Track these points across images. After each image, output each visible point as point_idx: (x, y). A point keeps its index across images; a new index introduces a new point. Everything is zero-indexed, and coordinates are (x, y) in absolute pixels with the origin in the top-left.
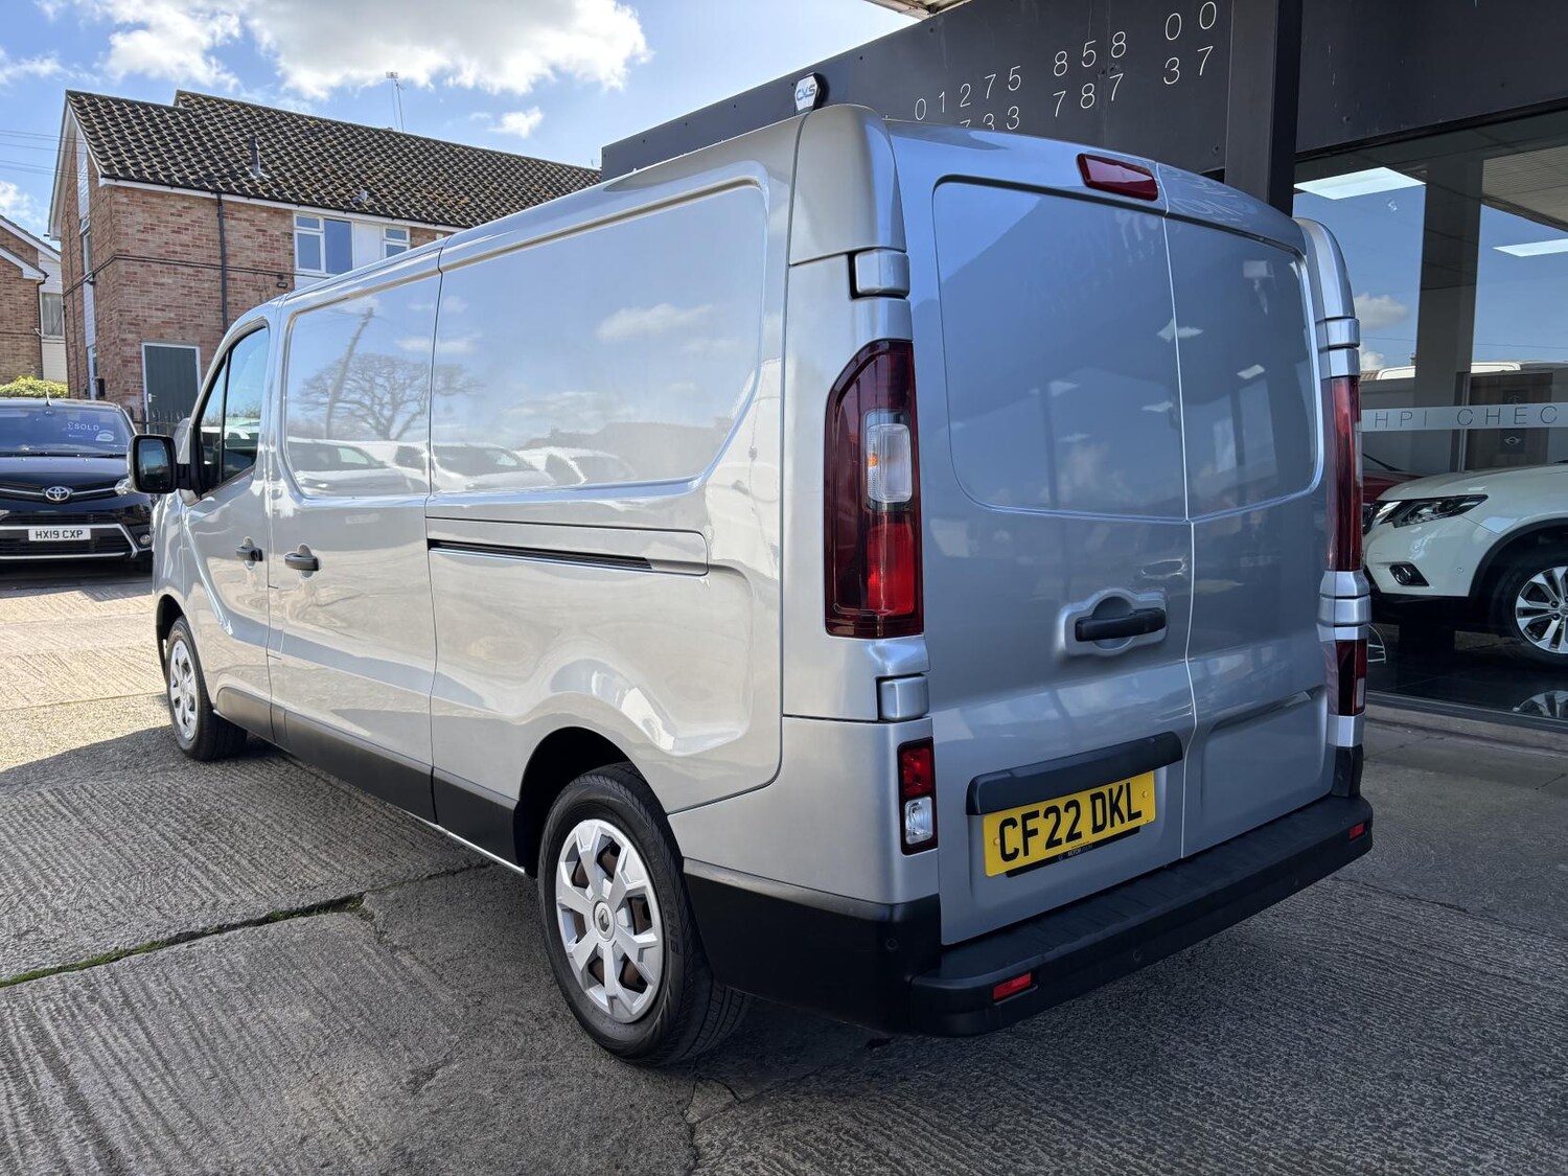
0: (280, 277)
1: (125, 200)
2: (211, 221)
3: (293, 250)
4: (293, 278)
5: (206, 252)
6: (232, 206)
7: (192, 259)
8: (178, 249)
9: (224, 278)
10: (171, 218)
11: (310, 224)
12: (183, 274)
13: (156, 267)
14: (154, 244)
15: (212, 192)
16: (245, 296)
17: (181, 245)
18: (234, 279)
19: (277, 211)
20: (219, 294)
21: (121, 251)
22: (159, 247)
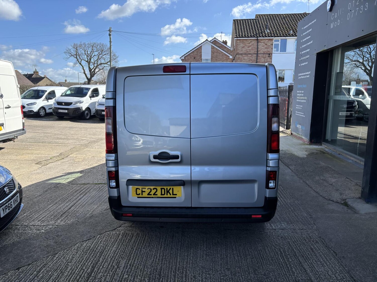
0: (269, 54)
1: (239, 42)
2: (256, 44)
3: (272, 48)
4: (272, 54)
5: (254, 51)
6: (260, 40)
7: (251, 53)
8: (249, 51)
9: (257, 56)
10: (248, 44)
11: (277, 41)
12: (249, 56)
13: (244, 55)
14: (244, 51)
15: (256, 37)
16: (261, 60)
17: (249, 50)
18: (259, 56)
19: (270, 39)
20: (256, 60)
21: (237, 53)
22: (245, 51)
